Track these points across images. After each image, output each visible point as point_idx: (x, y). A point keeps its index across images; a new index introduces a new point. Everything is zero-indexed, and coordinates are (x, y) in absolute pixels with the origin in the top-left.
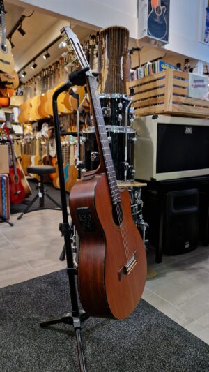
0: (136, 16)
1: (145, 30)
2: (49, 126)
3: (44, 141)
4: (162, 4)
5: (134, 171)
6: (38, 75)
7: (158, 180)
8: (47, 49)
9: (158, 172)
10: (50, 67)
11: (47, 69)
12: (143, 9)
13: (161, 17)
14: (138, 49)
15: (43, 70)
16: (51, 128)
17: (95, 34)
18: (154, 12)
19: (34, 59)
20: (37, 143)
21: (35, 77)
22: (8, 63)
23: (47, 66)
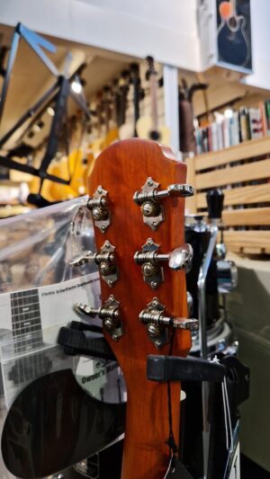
0: (194, 33)
1: (211, 56)
4: (239, 13)
12: (207, 24)
13: (239, 33)
14: (203, 87)
17: (128, 69)
18: (226, 26)
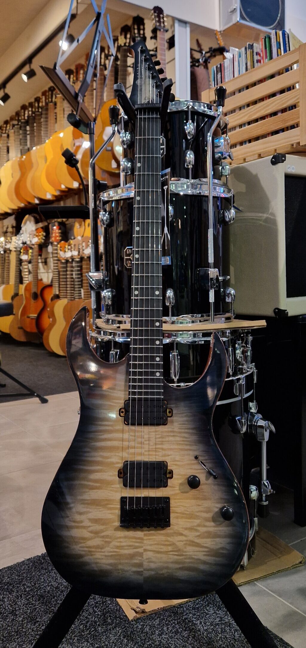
1: (235, 10)
2: (37, 222)
3: (27, 253)
5: (233, 292)
6: (12, 119)
7: (291, 313)
8: (29, 60)
9: (290, 294)
10: (38, 100)
11: (31, 105)
14: (221, 51)
15: (24, 107)
16: (40, 225)
17: (130, 23)
19: (4, 85)
20: (13, 258)
21: (6, 122)
23: (33, 100)
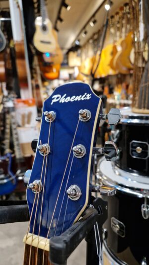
6: (89, 39)
11: (97, 33)
19: (84, 27)
22: (49, 43)
